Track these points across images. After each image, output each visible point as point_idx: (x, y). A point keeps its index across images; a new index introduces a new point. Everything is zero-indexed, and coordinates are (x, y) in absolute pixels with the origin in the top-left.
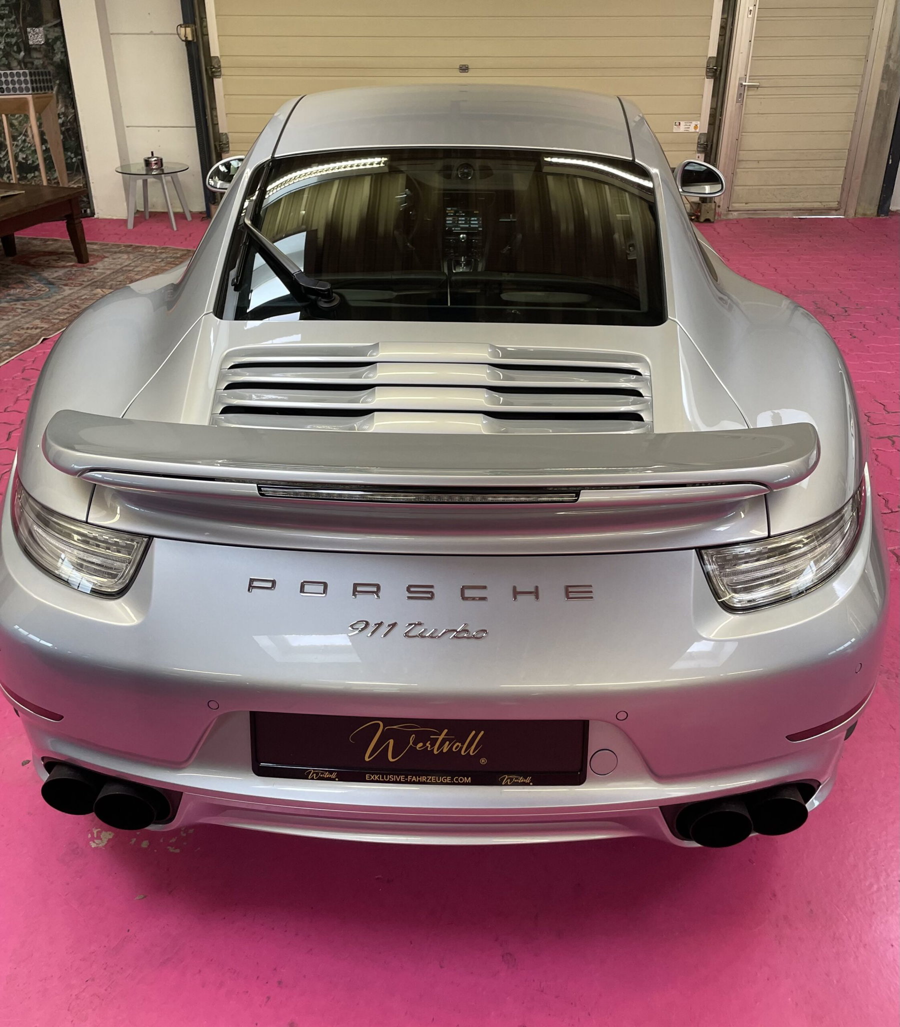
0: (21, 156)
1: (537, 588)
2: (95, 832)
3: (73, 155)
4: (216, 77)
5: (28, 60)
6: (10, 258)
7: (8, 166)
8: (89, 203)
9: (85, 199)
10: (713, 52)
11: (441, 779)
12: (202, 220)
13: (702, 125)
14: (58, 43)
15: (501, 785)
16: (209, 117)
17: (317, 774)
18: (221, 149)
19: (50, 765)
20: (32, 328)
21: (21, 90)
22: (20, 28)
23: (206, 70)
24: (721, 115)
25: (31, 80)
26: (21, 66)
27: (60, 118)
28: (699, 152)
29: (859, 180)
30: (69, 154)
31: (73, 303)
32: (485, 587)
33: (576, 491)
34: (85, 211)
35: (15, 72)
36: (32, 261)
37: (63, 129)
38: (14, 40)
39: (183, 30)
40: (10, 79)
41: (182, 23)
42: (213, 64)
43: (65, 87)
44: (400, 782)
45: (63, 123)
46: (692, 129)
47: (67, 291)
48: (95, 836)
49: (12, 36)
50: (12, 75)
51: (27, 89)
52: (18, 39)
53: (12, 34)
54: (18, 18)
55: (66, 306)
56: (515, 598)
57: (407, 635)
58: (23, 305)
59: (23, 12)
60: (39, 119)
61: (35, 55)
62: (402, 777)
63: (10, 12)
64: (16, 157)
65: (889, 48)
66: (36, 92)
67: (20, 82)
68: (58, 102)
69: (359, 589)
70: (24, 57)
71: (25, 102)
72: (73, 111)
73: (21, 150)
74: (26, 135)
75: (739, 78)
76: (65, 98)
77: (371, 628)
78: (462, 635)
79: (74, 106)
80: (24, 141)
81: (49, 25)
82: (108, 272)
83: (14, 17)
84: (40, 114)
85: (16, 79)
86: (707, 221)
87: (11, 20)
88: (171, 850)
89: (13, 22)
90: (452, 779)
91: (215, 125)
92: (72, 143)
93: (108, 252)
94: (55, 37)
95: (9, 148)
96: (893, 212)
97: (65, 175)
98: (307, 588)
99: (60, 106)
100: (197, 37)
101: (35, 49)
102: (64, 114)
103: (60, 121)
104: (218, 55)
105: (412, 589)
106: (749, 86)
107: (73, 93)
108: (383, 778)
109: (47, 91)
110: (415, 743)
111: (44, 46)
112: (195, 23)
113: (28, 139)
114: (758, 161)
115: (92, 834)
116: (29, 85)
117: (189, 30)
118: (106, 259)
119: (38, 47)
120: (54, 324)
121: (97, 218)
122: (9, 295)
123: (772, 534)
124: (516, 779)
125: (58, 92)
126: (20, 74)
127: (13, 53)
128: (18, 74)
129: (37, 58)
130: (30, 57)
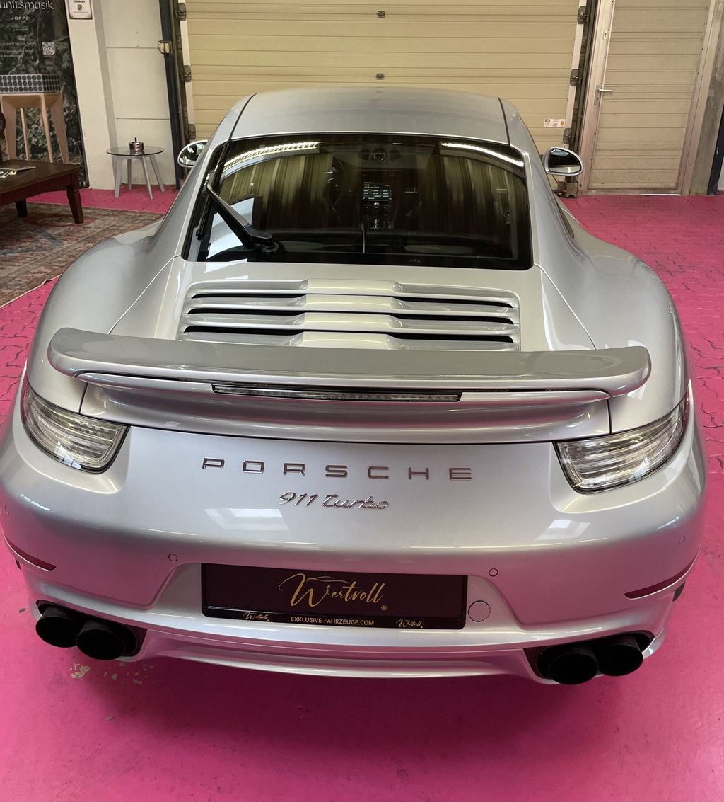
0: (34, 140)
1: (427, 469)
2: (75, 666)
3: (74, 140)
4: (187, 81)
5: (41, 66)
6: (23, 219)
7: (23, 148)
8: (85, 177)
9: (82, 174)
10: (575, 65)
11: (351, 622)
12: (173, 191)
13: (567, 122)
14: (66, 54)
15: (398, 628)
16: (180, 112)
17: (253, 615)
18: (189, 136)
19: (43, 606)
20: (37, 273)
21: (35, 89)
22: (36, 42)
23: (180, 75)
24: (582, 114)
25: (44, 82)
26: (36, 71)
27: (65, 111)
28: (565, 143)
29: (692, 167)
30: (71, 139)
31: (69, 254)
32: (387, 468)
33: (458, 393)
34: (82, 183)
35: (31, 75)
36: (39, 221)
37: (67, 119)
38: (31, 51)
39: (162, 45)
40: (27, 81)
41: (162, 39)
42: (185, 71)
43: (70, 87)
44: (318, 624)
45: (67, 115)
46: (559, 125)
47: (66, 244)
48: (76, 669)
49: (30, 48)
50: (29, 78)
51: (40, 89)
52: (35, 50)
53: (30, 46)
54: (35, 35)
55: (65, 256)
56: (410, 477)
57: (325, 504)
58: (32, 254)
59: (40, 29)
60: (48, 112)
61: (47, 63)
62: (320, 620)
63: (29, 29)
64: (30, 141)
65: (715, 63)
66: (47, 91)
67: (35, 84)
68: (64, 99)
69: (288, 468)
70: (39, 64)
71: (39, 99)
72: (75, 106)
73: (34, 136)
74: (38, 124)
75: (597, 86)
76: (69, 96)
77: (297, 499)
78: (369, 505)
79: (76, 103)
80: (37, 129)
81: (60, 40)
82: (99, 230)
83: (32, 34)
84: (49, 109)
85: (32, 81)
86: (571, 196)
87: (29, 35)
88: (136, 681)
89: (31, 37)
90: (359, 622)
91: (185, 118)
92: (74, 131)
93: (99, 215)
94: (64, 49)
95: (24, 134)
96: (720, 191)
97: (67, 155)
98: (249, 467)
99: (65, 102)
100: (173, 50)
101: (48, 58)
102: (68, 108)
103: (65, 114)
104: (189, 64)
105: (330, 469)
106: (604, 92)
107: (76, 92)
108: (304, 620)
109: (55, 90)
110: (331, 592)
111: (54, 56)
112: (172, 40)
113: (39, 127)
114: (612, 151)
115: (73, 667)
116: (42, 86)
117: (167, 45)
118: (97, 221)
119: (50, 57)
120: (55, 270)
121: (91, 189)
122: (21, 247)
123: (613, 431)
124: (410, 623)
125: (63, 92)
126: (36, 77)
127: (30, 61)
128: (34, 77)
129: (49, 65)
130: (44, 64)
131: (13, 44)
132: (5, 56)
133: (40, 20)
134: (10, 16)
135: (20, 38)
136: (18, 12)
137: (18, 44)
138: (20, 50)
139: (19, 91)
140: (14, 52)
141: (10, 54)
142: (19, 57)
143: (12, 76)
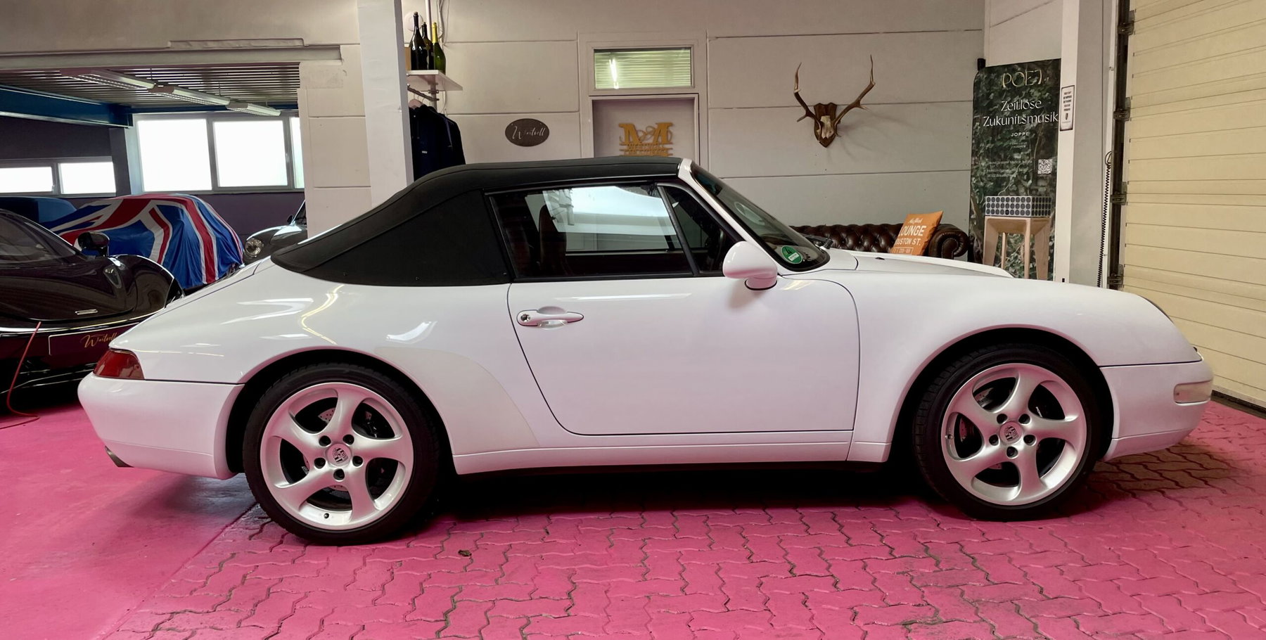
5: (1033, 187)
21: (1023, 213)
22: (1033, 160)
25: (1033, 208)
26: (1027, 193)
27: (1051, 240)
35: (1020, 197)
38: (1025, 171)
40: (1015, 203)
49: (1025, 166)
50: (1018, 200)
51: (1028, 213)
52: (1029, 169)
53: (1025, 164)
54: (1033, 152)
60: (1032, 239)
61: (1041, 183)
63: (1028, 146)
66: (1034, 216)
67: (1023, 206)
70: (1031, 184)
71: (1024, 223)
73: (1012, 265)
74: (1018, 253)
80: (1016, 258)
81: (1053, 157)
83: (1030, 150)
84: (1034, 236)
85: (1020, 203)
87: (1026, 153)
89: (1028, 155)
94: (1053, 172)
95: (1003, 262)
101: (1042, 178)
109: (1044, 216)
111: (1050, 175)
113: (1019, 256)
116: (1030, 210)
119: (1044, 176)
126: (1025, 199)
127: (1022, 181)
128: (1023, 200)
129: (1042, 186)
130: (1037, 186)
131: (1008, 162)
132: (998, 175)
133: (1041, 134)
134: (1010, 132)
135: (1016, 156)
136: (1019, 128)
137: (1013, 162)
138: (1013, 170)
139: (1005, 215)
140: (1007, 171)
141: (1003, 173)
142: (1013, 176)
143: (1000, 197)
